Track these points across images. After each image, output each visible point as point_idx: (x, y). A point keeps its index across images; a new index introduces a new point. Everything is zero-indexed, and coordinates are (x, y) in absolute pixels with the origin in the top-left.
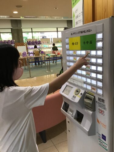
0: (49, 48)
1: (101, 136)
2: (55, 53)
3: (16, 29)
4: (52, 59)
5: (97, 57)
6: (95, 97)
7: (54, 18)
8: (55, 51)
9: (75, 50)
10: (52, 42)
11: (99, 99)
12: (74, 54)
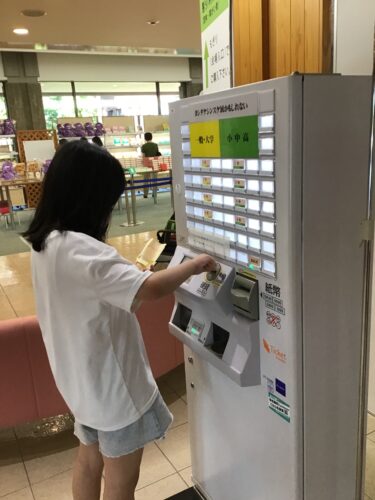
0: (132, 148)
1: (274, 386)
2: (150, 165)
3: (21, 84)
4: (142, 184)
5: (260, 176)
6: (257, 281)
7: (147, 51)
8: (151, 158)
9: (206, 158)
10: (141, 129)
11: (268, 287)
12: (205, 169)
